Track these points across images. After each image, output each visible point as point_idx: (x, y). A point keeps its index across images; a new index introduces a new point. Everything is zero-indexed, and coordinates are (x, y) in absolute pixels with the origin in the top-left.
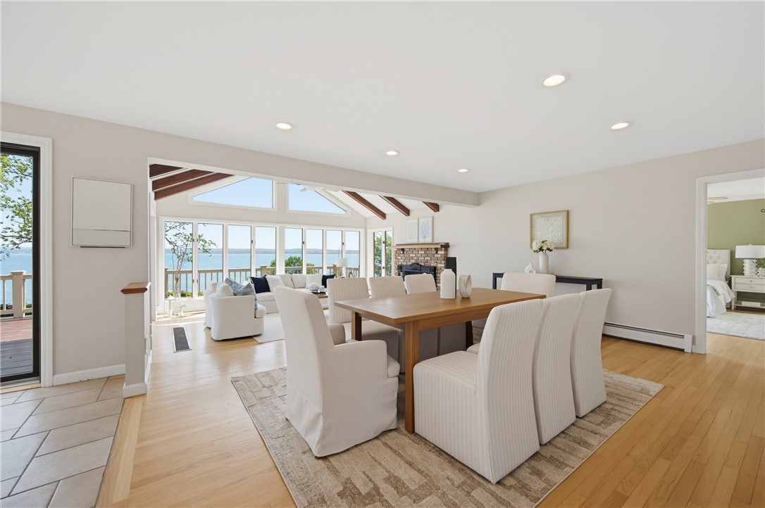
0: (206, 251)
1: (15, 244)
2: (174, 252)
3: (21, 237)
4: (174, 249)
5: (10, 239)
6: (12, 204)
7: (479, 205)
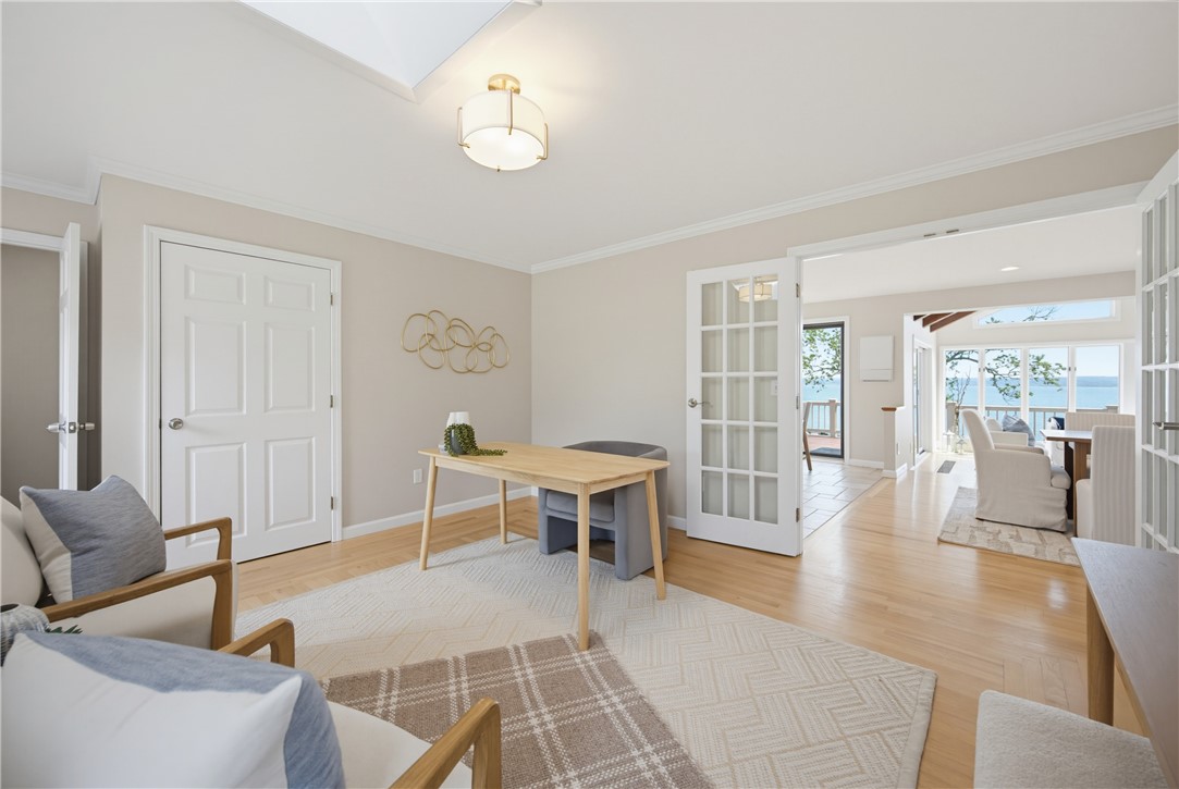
0: (1049, 382)
1: (829, 376)
2: (995, 384)
3: (833, 369)
4: (994, 379)
5: (826, 371)
6: (827, 338)
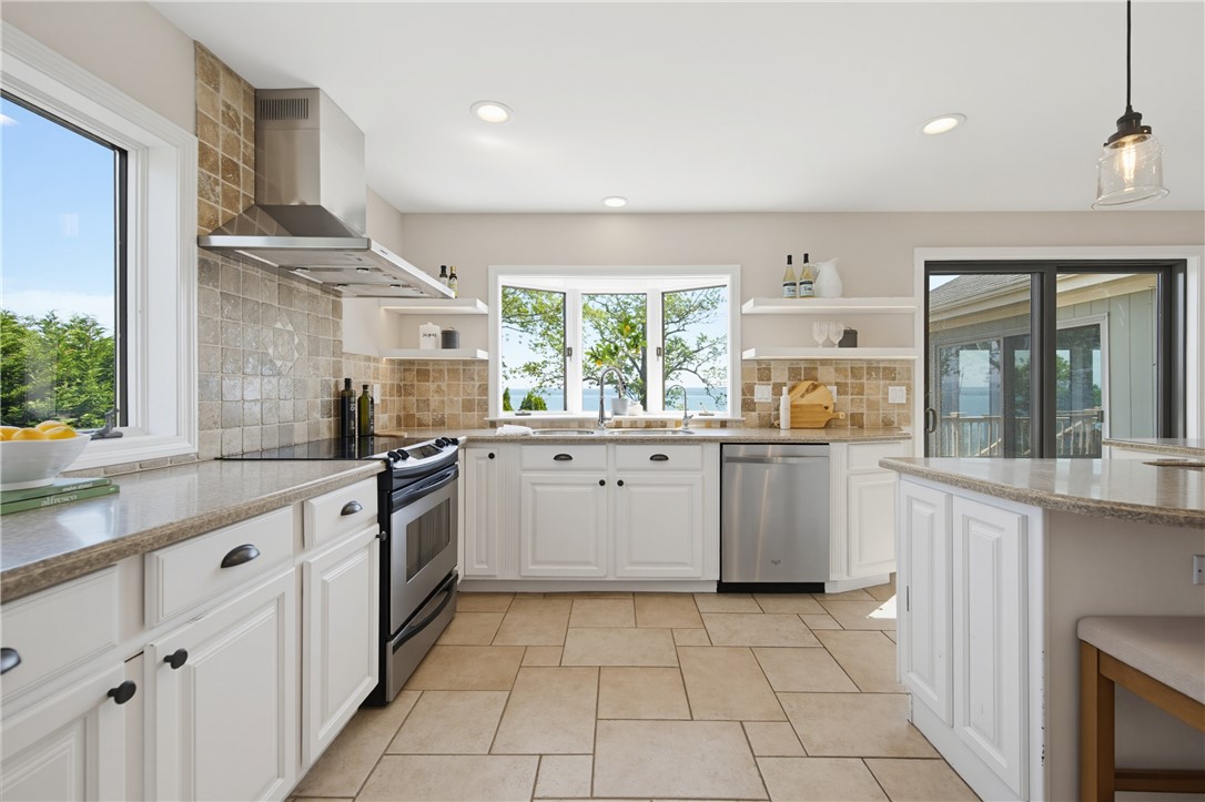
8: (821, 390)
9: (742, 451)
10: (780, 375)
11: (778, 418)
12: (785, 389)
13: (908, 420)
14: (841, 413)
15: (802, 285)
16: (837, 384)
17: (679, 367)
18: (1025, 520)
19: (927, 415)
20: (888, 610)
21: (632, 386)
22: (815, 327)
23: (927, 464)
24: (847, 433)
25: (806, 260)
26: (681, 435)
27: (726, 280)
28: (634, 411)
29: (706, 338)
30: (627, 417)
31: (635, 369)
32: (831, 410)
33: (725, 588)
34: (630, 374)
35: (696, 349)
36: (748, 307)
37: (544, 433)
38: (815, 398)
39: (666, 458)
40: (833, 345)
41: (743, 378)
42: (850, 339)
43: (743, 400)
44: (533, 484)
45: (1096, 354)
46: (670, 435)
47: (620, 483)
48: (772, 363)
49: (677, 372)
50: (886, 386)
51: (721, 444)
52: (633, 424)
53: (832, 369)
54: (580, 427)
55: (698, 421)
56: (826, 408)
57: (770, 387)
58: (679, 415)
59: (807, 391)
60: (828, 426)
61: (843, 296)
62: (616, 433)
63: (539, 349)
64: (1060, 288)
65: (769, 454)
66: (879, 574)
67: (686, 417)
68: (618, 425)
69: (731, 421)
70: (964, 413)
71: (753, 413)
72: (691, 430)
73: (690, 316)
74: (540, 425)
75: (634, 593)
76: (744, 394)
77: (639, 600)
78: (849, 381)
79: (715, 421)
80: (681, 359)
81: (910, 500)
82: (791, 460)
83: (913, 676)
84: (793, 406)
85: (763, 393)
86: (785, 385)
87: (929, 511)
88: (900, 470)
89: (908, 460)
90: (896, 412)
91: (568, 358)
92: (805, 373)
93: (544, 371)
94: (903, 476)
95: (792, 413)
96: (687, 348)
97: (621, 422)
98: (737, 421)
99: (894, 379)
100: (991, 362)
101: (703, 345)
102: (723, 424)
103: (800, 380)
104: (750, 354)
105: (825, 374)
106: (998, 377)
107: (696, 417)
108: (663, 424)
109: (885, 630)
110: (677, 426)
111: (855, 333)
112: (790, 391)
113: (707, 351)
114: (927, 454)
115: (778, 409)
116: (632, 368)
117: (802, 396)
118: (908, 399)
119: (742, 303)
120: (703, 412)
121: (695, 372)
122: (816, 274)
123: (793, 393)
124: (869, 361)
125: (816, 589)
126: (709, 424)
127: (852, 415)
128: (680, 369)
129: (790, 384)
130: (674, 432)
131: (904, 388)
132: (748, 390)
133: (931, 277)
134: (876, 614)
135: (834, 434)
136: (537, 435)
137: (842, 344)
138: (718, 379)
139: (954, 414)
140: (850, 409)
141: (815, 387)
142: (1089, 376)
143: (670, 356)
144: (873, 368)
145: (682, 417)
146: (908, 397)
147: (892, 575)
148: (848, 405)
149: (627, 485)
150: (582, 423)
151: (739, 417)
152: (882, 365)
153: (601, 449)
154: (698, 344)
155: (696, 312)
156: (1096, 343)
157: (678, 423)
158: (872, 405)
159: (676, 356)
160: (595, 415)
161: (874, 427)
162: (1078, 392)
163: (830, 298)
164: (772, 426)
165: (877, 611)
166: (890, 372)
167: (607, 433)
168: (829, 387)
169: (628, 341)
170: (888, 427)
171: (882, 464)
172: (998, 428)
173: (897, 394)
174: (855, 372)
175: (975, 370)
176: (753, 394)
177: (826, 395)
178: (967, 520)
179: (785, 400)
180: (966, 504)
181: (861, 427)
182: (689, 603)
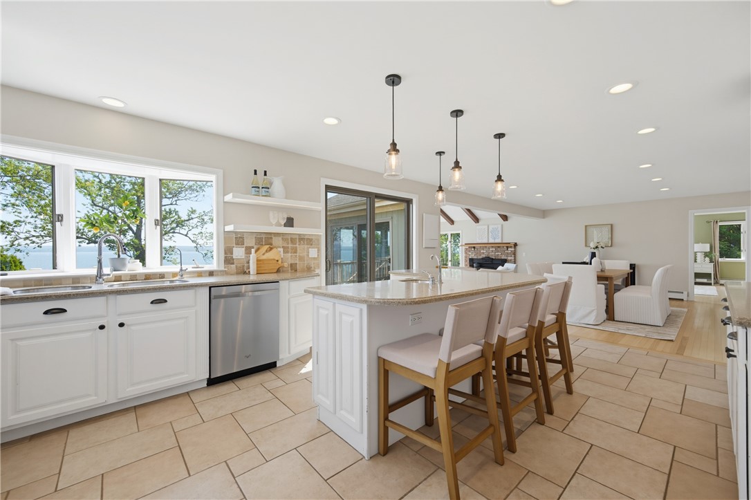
7: (544, 218)
8: (274, 251)
9: (224, 291)
10: (250, 242)
11: (249, 268)
12: (253, 251)
13: (318, 266)
14: (285, 264)
15: (263, 189)
16: (283, 247)
17: (173, 230)
18: (361, 310)
19: (326, 262)
20: (308, 367)
21: (128, 244)
22: (271, 214)
23: (327, 289)
24: (288, 275)
25: (265, 174)
26: (177, 283)
27: (213, 178)
28: (134, 267)
29: (195, 211)
30: (126, 272)
31: (131, 232)
32: (280, 262)
33: (212, 382)
34: (125, 235)
35: (186, 218)
36: (229, 198)
37: (28, 291)
38: (270, 255)
39: (165, 301)
40: (281, 225)
41: (225, 243)
42: (290, 222)
43: (225, 257)
44: (12, 340)
45: (389, 233)
46: (168, 284)
47: (121, 325)
48: (245, 234)
49: (171, 235)
50: (308, 248)
51: (210, 288)
52: (133, 278)
53: (280, 238)
54: (73, 283)
55: (191, 273)
56: (277, 261)
57: (244, 249)
58: (176, 269)
59: (266, 251)
60: (278, 271)
61: (286, 198)
62: (116, 286)
63: (10, 209)
64: (377, 205)
65: (243, 291)
66: (304, 349)
67: (181, 270)
68: (118, 279)
69: (216, 271)
70: (343, 260)
71: (232, 266)
72: (185, 279)
73: (183, 194)
74: (22, 284)
75: (135, 407)
76: (226, 253)
77: (139, 411)
78: (290, 245)
79: (205, 272)
80: (174, 225)
81: (318, 308)
82: (257, 293)
83: (320, 396)
84: (258, 260)
85: (239, 253)
86: (253, 248)
87: (326, 312)
88: (314, 294)
89: (318, 288)
90: (313, 262)
91: (58, 224)
92: (265, 240)
93: (16, 229)
94: (316, 296)
95: (257, 264)
96: (179, 217)
97: (120, 276)
98: (221, 271)
99: (312, 245)
100: (353, 235)
101: (193, 216)
102: (211, 274)
103: (262, 245)
104: (230, 228)
105: (277, 241)
106: (356, 243)
107: (190, 269)
108: (162, 276)
109: (307, 378)
110: (174, 277)
111: (293, 219)
112: (256, 252)
113: (195, 221)
114: (326, 285)
115: (248, 262)
116: (126, 231)
117: (264, 254)
118: (318, 255)
119: (224, 195)
120: (195, 266)
121: (186, 236)
122: (271, 184)
123: (258, 253)
124: (299, 235)
125: (272, 365)
126: (200, 274)
127: (291, 264)
128: (174, 232)
129: (256, 247)
130: (172, 281)
131: (316, 249)
132: (228, 251)
133: (328, 193)
134: (303, 371)
135: (281, 276)
136: (19, 294)
137: (285, 225)
138: (205, 240)
139: (339, 261)
140: (290, 261)
141: (271, 249)
142: (387, 242)
143: (164, 223)
144: (302, 238)
145: (178, 270)
146: (317, 254)
147: (311, 348)
148: (289, 259)
149: (128, 325)
150: (76, 280)
151: (223, 269)
152: (306, 237)
153: (102, 299)
154: (189, 216)
155: (187, 193)
156: (387, 229)
157: (175, 275)
158: (301, 259)
159: (169, 223)
160: (94, 271)
161: (303, 271)
162: (383, 250)
163: (278, 199)
164: (245, 273)
165: (304, 369)
166: (309, 241)
167: (105, 287)
168: (279, 249)
169: (128, 213)
170: (309, 271)
171: (305, 291)
172: (356, 267)
173: (313, 253)
174: (293, 241)
175: (347, 239)
176: (232, 254)
177: (277, 254)
178: (341, 314)
179: (253, 257)
180: (341, 307)
181: (296, 271)
182: (186, 400)
